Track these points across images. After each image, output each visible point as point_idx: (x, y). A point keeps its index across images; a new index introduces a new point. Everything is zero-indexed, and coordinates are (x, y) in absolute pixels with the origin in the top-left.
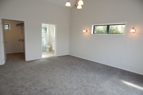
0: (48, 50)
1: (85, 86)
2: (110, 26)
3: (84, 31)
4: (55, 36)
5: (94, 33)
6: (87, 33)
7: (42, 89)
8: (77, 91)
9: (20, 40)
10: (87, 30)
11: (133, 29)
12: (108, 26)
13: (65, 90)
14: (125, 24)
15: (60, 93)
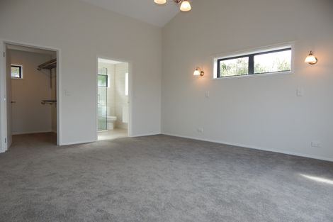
0: (111, 126)
1: (212, 186)
2: (255, 57)
3: (197, 73)
4: (127, 93)
5: (218, 76)
6: (202, 79)
7: (102, 193)
8: (192, 195)
9: (45, 101)
10: (202, 72)
11: (311, 54)
12: (251, 58)
13: (163, 193)
14: (290, 49)
15: (150, 199)
